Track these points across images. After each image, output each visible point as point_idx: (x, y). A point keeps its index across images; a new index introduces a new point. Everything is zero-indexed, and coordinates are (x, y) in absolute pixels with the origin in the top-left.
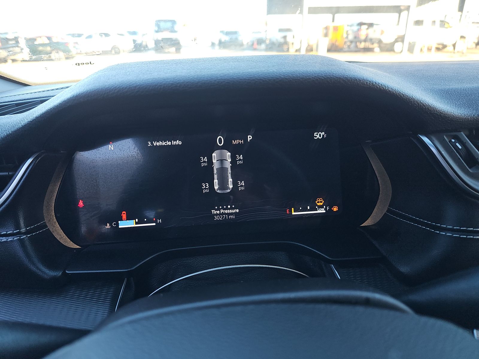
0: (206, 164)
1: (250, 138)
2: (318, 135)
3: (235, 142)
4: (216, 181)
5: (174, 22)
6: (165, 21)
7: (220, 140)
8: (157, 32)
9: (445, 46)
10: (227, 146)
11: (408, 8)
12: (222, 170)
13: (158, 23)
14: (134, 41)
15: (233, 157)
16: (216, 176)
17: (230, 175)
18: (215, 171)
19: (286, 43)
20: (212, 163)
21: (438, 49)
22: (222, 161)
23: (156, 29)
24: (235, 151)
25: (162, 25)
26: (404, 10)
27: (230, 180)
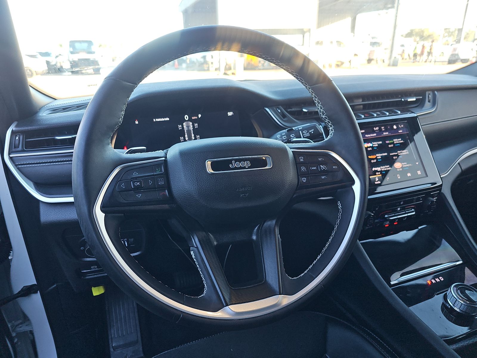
0: (181, 129)
1: (200, 116)
2: (230, 114)
3: (193, 118)
4: (186, 136)
5: (90, 43)
6: (80, 42)
7: (186, 117)
8: (72, 53)
9: (342, 63)
10: (190, 120)
11: (309, 31)
12: (189, 131)
13: (72, 44)
14: (48, 63)
15: (193, 125)
16: (186, 134)
17: (192, 133)
18: (186, 131)
19: (205, 62)
20: (184, 128)
21: (338, 65)
22: (188, 127)
23: (71, 50)
24: (194, 122)
25: (77, 45)
26: (307, 32)
27: (193, 135)
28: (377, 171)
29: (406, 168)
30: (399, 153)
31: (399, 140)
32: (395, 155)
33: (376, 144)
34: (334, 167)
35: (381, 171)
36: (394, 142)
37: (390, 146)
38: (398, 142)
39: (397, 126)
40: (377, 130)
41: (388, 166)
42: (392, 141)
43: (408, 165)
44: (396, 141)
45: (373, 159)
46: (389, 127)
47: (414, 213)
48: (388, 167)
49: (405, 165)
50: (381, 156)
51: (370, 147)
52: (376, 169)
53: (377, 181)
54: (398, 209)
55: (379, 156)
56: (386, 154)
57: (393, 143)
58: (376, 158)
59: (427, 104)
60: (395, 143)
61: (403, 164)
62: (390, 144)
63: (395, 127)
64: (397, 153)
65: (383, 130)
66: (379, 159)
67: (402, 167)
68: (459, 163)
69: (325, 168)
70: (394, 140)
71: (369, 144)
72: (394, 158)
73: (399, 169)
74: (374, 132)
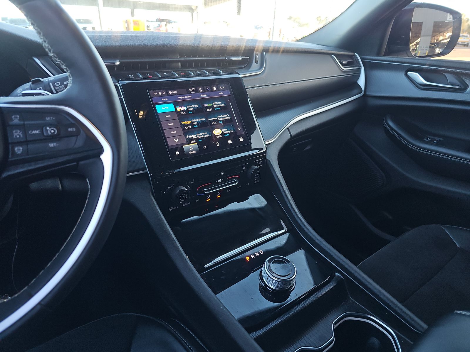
28: (192, 139)
29: (228, 135)
30: (219, 118)
31: (219, 103)
32: (214, 121)
33: (191, 108)
34: (69, 130)
35: (197, 140)
36: (213, 105)
37: (208, 110)
38: (218, 106)
39: (217, 88)
40: (193, 91)
41: (206, 133)
42: (211, 105)
43: (229, 132)
44: (216, 104)
45: (187, 125)
46: (207, 88)
47: (237, 183)
48: (206, 135)
49: (226, 131)
50: (197, 122)
51: (184, 111)
52: (191, 137)
53: (192, 151)
54: (219, 180)
55: (195, 121)
56: (203, 119)
57: (212, 107)
58: (191, 124)
59: (255, 65)
60: (215, 106)
61: (224, 130)
62: (209, 107)
63: (215, 88)
64: (216, 118)
65: (201, 91)
66: (195, 125)
67: (222, 134)
68: (288, 128)
69: (54, 131)
70: (214, 103)
71: (183, 107)
72: (214, 123)
73: (219, 135)
74: (189, 93)
